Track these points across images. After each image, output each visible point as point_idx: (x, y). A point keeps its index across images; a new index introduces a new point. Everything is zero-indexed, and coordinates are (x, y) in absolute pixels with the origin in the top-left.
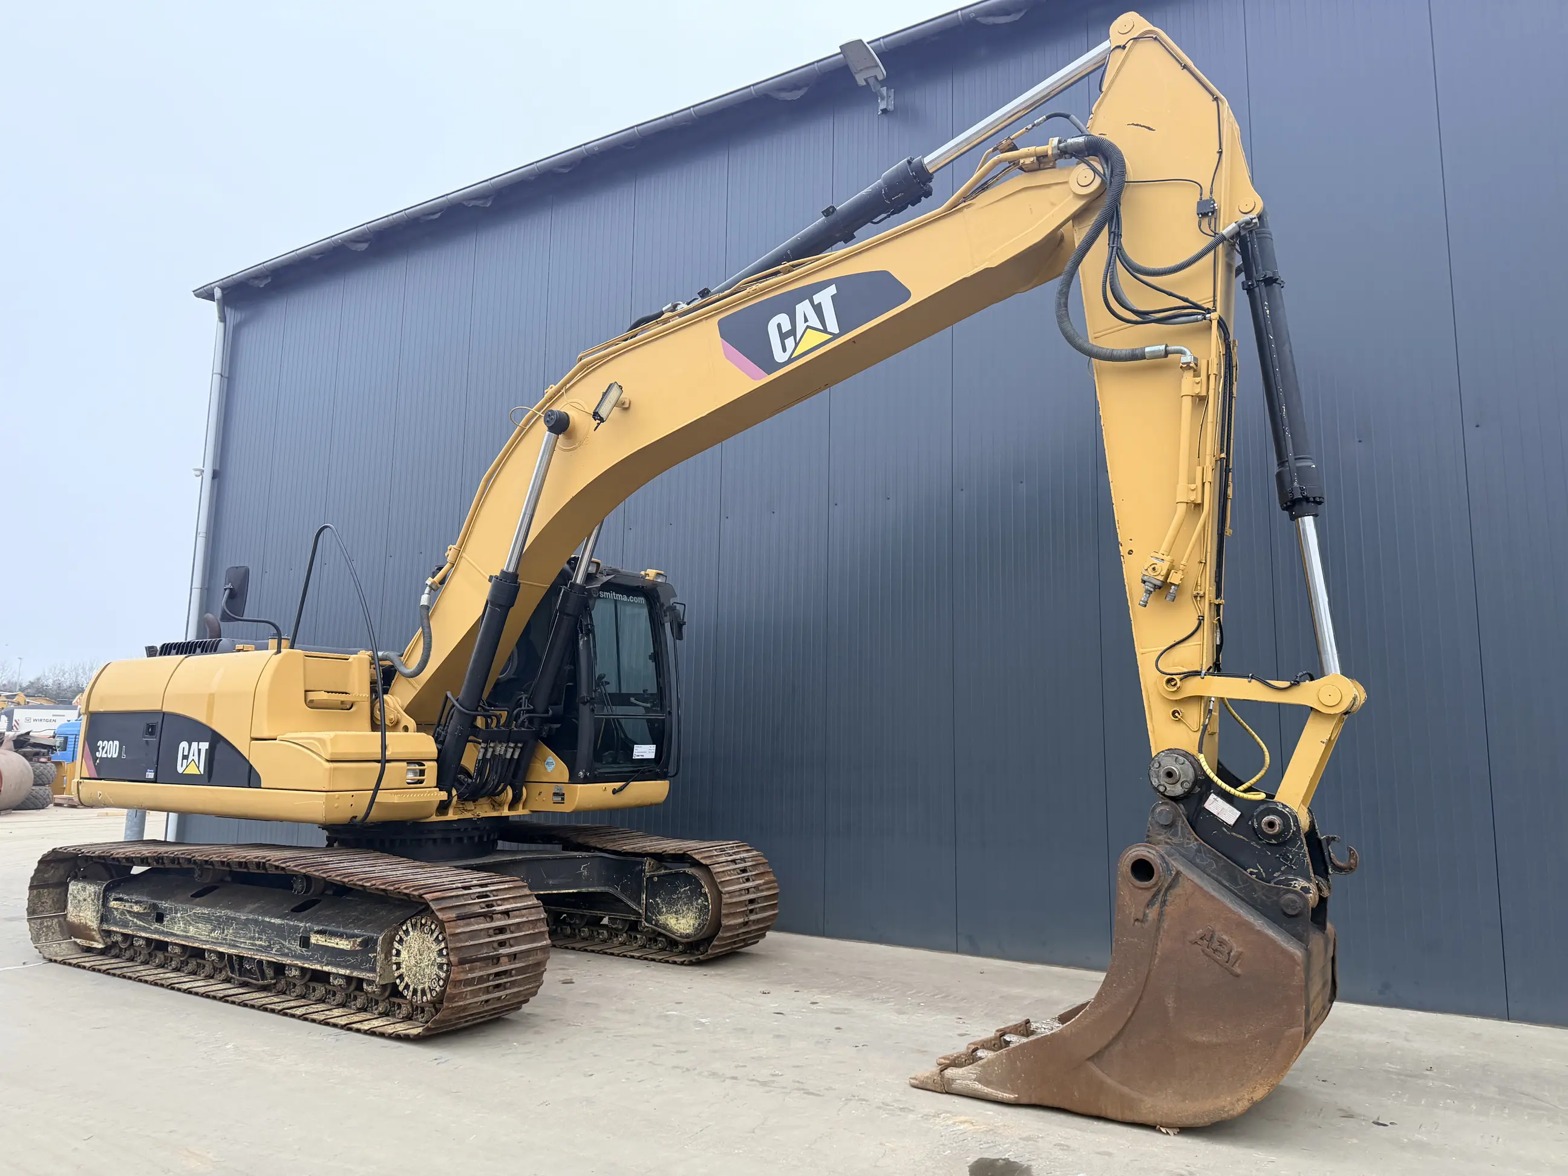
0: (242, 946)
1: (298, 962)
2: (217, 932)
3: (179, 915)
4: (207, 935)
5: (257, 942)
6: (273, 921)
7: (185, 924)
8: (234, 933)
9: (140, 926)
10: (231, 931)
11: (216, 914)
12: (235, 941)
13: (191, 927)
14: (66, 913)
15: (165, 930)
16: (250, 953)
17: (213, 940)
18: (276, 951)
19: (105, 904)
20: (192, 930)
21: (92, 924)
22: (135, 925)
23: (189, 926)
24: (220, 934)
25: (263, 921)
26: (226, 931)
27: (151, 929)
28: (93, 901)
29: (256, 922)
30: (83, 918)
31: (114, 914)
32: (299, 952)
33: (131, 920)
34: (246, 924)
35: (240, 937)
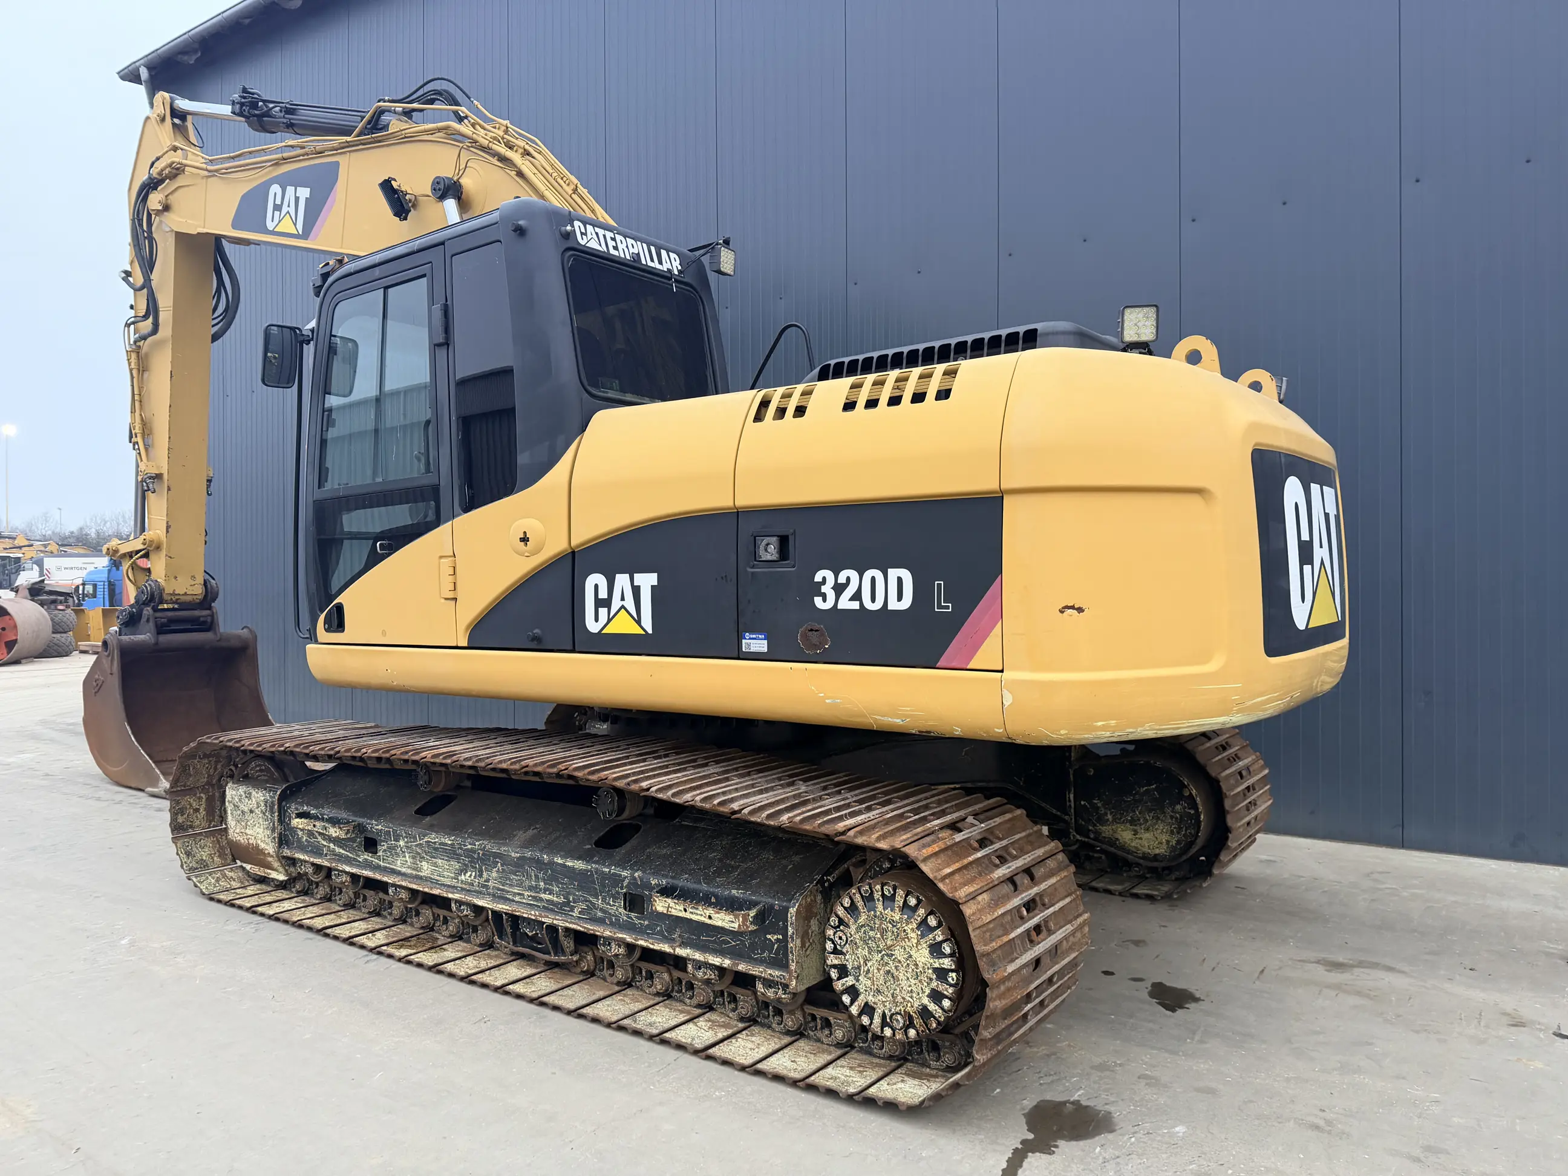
0: (517, 899)
1: (625, 936)
2: (469, 873)
3: (402, 843)
4: (452, 878)
5: (543, 896)
6: (570, 864)
7: (414, 858)
8: (500, 878)
9: (340, 855)
10: (494, 875)
11: (465, 846)
12: (503, 890)
13: (424, 863)
14: (224, 826)
15: (382, 863)
16: (533, 913)
17: (464, 886)
18: (580, 913)
19: (283, 817)
20: (426, 868)
21: (266, 848)
22: (335, 854)
23: (421, 862)
24: (475, 877)
25: (551, 863)
26: (485, 875)
27: (360, 862)
28: (264, 814)
29: (539, 864)
30: (253, 838)
31: (298, 835)
32: (625, 918)
33: (325, 846)
34: (519, 865)
35: (511, 885)
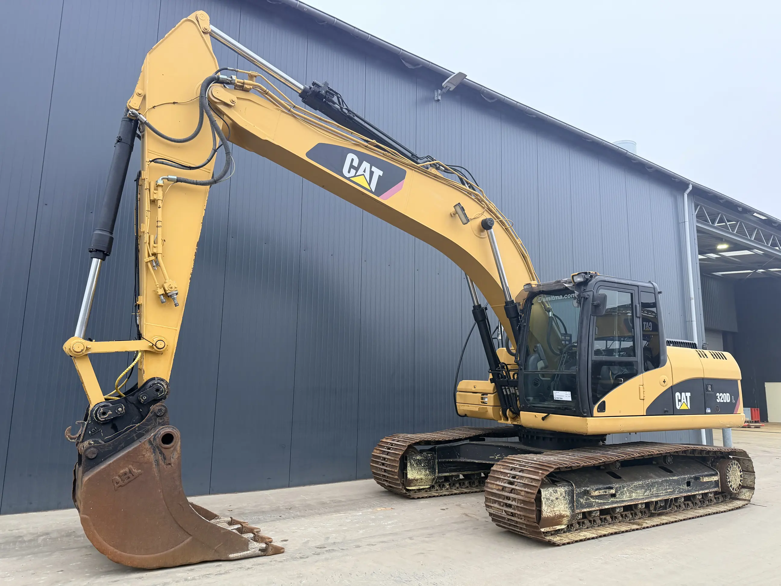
0: (661, 495)
3: (625, 489)
4: (643, 495)
5: (668, 491)
6: (674, 478)
7: (630, 493)
8: (657, 490)
9: (601, 503)
11: (646, 483)
12: (658, 493)
17: (646, 497)
18: (677, 492)
20: (634, 495)
21: (566, 513)
22: (598, 503)
24: (649, 493)
25: (670, 480)
26: (652, 490)
27: (609, 503)
28: (565, 497)
29: (667, 481)
30: (558, 511)
32: (687, 489)
33: (594, 502)
34: (661, 484)
35: (660, 491)
